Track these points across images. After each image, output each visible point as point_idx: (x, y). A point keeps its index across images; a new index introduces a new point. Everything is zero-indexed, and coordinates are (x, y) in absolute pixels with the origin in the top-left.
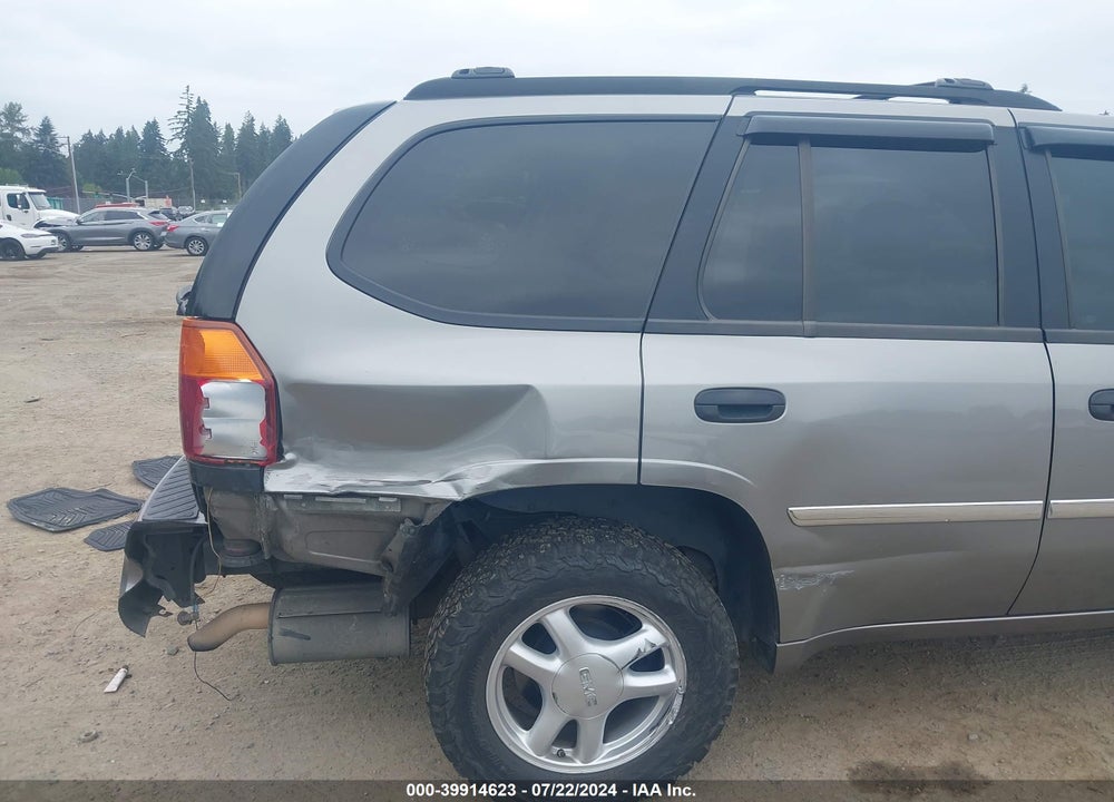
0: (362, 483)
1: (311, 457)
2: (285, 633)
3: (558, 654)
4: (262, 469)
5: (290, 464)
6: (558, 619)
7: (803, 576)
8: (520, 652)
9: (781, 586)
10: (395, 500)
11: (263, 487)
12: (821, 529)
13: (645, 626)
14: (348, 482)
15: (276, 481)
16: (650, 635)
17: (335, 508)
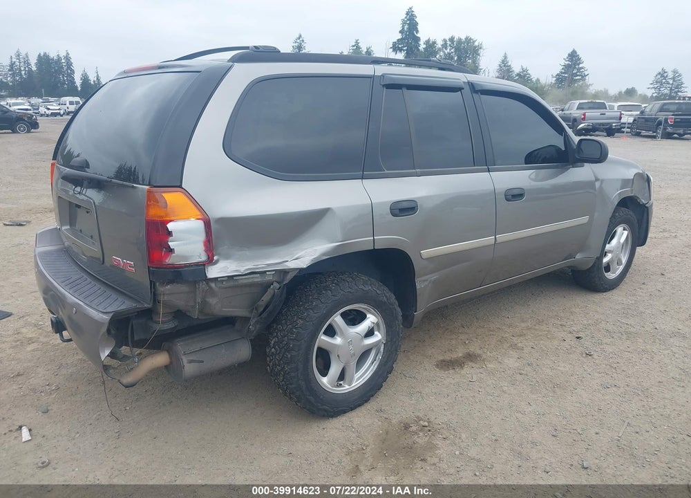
0: (255, 267)
1: (227, 257)
2: (191, 362)
3: (337, 335)
4: (204, 265)
5: (217, 262)
6: (338, 320)
7: (424, 281)
8: (323, 338)
9: (418, 287)
10: (274, 272)
11: (206, 276)
12: (430, 259)
13: (368, 316)
14: (247, 267)
15: (213, 272)
16: (371, 319)
17: (241, 282)
